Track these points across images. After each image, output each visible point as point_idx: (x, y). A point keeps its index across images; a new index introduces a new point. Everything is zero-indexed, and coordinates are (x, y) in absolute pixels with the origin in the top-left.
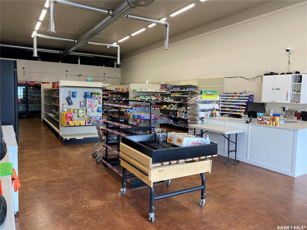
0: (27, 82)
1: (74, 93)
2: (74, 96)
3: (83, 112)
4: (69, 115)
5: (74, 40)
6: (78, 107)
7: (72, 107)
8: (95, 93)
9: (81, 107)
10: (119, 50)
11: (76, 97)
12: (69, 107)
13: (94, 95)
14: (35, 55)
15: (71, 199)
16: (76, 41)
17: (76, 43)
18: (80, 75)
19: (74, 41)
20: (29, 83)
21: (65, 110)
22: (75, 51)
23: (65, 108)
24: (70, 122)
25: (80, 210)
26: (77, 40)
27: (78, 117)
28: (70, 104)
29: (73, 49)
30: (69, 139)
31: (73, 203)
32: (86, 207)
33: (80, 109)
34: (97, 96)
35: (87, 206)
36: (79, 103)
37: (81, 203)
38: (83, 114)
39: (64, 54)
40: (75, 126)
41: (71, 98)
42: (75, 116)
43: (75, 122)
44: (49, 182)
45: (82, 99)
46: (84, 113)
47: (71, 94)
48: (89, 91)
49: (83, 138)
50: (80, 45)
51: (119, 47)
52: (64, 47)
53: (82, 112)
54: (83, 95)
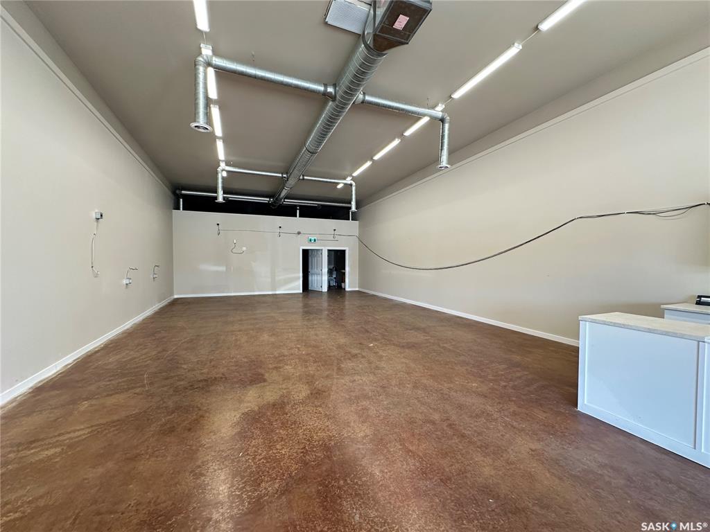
5: (283, 173)
10: (354, 188)
14: (220, 199)
18: (299, 233)
19: (282, 176)
29: (284, 194)
50: (292, 183)
51: (354, 184)
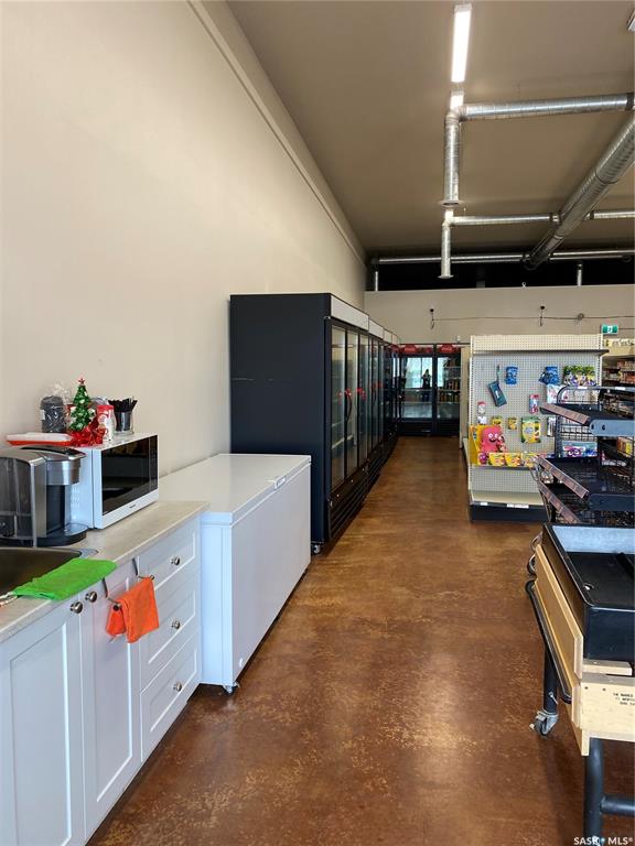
0: (435, 345)
1: (510, 371)
2: (510, 380)
3: (537, 429)
4: (490, 436)
5: (551, 215)
6: (521, 411)
7: (504, 412)
8: (575, 370)
9: (530, 410)
11: (515, 383)
12: (494, 411)
13: (570, 376)
14: (446, 273)
15: (378, 695)
16: (556, 219)
17: (557, 226)
18: (581, 317)
19: (551, 219)
20: (440, 349)
21: (483, 420)
22: (559, 249)
23: (482, 415)
24: (493, 457)
25: (379, 737)
26: (559, 213)
27: (523, 441)
28: (499, 402)
29: (553, 243)
30: (486, 504)
31: (376, 708)
32: (400, 735)
33: (527, 419)
34: (580, 378)
35: (406, 735)
36: (526, 400)
37: (398, 716)
38: (537, 434)
39: (533, 259)
40: (505, 467)
41: (503, 385)
42: (511, 440)
43: (507, 458)
44: (363, 621)
45: (536, 386)
46: (539, 431)
47: (502, 374)
48: (560, 362)
49: (527, 507)
50: (568, 228)
52: (529, 243)
53: (534, 426)
54: (540, 374)
